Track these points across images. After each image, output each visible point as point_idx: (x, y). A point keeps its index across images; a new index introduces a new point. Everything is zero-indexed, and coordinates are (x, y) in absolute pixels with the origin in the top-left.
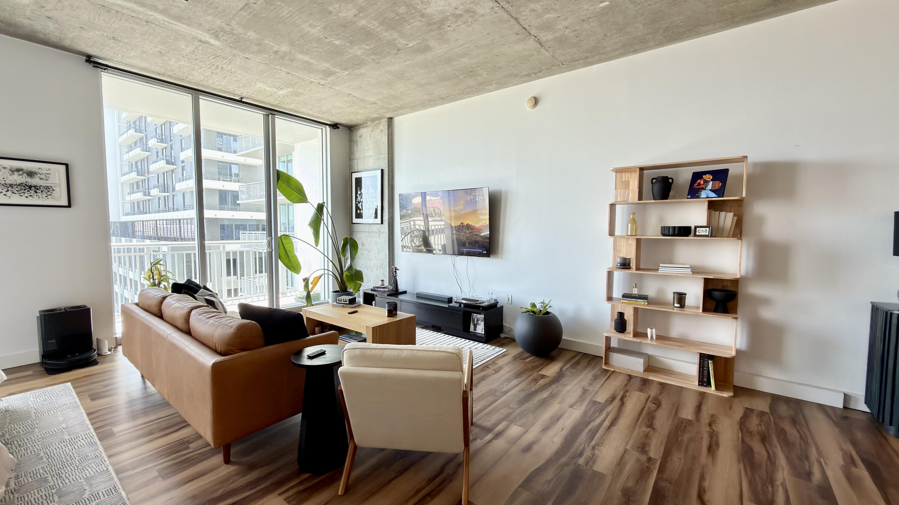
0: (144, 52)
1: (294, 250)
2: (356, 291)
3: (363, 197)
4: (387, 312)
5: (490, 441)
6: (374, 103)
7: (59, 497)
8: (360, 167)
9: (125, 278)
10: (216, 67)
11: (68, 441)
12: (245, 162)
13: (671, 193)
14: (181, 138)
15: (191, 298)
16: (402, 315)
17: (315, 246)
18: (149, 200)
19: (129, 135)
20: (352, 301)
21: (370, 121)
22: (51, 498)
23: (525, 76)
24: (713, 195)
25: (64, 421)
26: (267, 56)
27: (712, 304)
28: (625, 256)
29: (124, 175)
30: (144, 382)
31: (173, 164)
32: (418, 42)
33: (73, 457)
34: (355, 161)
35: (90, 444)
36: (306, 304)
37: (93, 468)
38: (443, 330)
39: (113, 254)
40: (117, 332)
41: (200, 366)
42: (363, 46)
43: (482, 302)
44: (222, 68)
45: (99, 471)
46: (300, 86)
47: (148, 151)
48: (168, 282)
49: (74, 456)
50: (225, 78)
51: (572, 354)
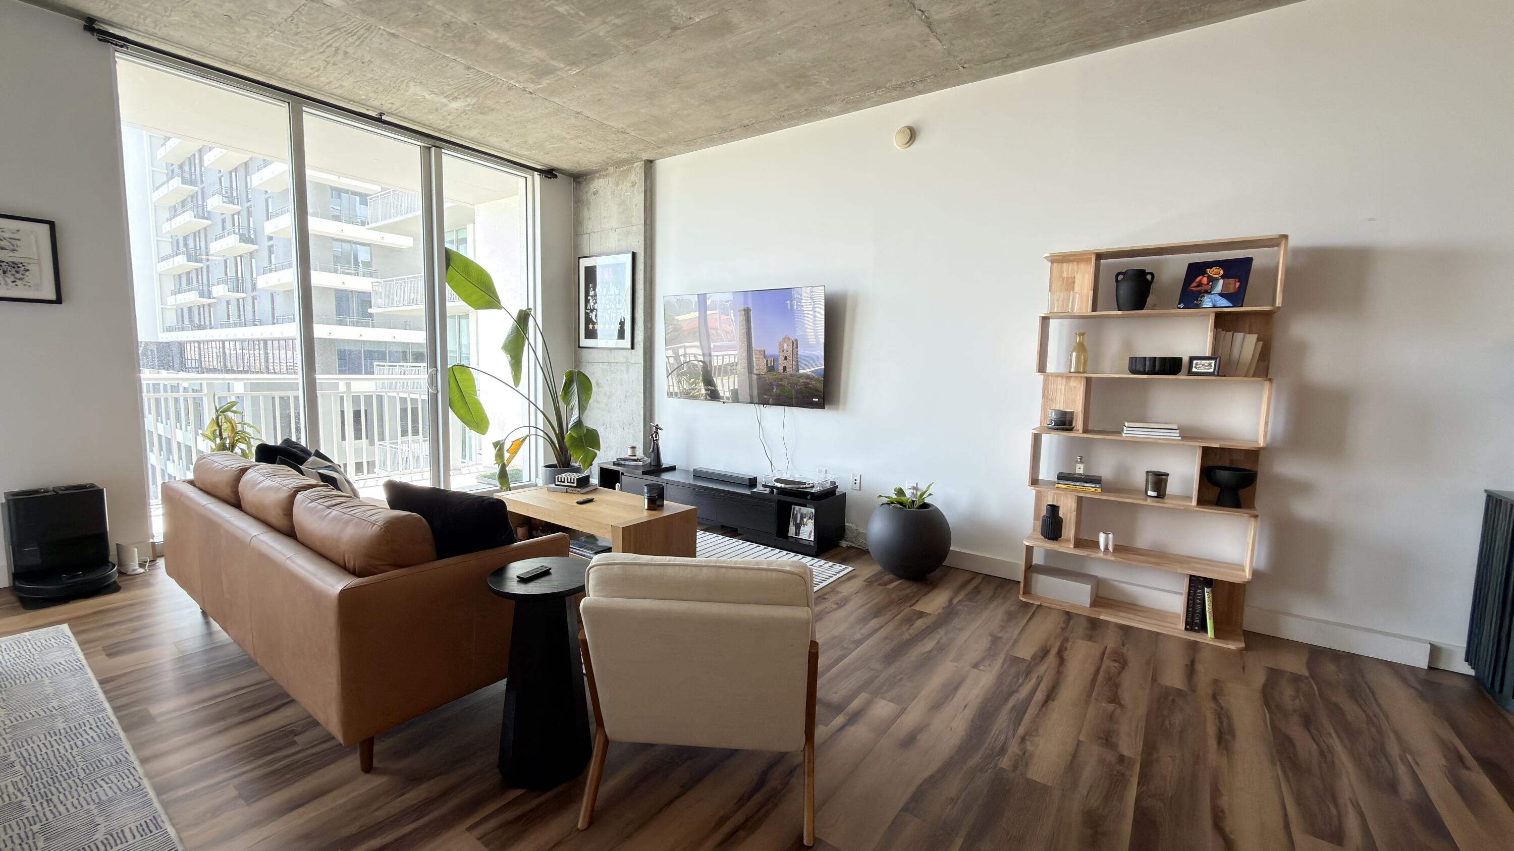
0: (197, 15)
1: (476, 392)
2: (587, 465)
3: (598, 301)
4: (646, 501)
5: (842, 728)
6: (622, 132)
7: (46, 840)
8: (595, 249)
9: (169, 441)
10: (334, 49)
11: (63, 731)
12: (382, 241)
13: (1150, 300)
14: (267, 195)
15: (294, 472)
16: (672, 507)
17: (513, 386)
18: (209, 305)
19: (171, 188)
20: (583, 482)
21: (612, 165)
22: (31, 842)
23: (895, 88)
24: (1223, 302)
25: (55, 694)
26: (430, 32)
27: (1215, 492)
28: (1062, 409)
29: (163, 259)
30: (207, 623)
31: (251, 241)
32: (711, 13)
33: (73, 762)
34: (586, 237)
35: (105, 738)
36: (498, 488)
37: (112, 782)
38: (740, 534)
39: (145, 394)
40: (154, 534)
41: (316, 596)
42: (610, 18)
43: (810, 486)
44: (346, 53)
45: (124, 790)
46: (490, 93)
47: (206, 219)
48: (249, 444)
49: (74, 760)
50: (350, 73)
51: (966, 577)
